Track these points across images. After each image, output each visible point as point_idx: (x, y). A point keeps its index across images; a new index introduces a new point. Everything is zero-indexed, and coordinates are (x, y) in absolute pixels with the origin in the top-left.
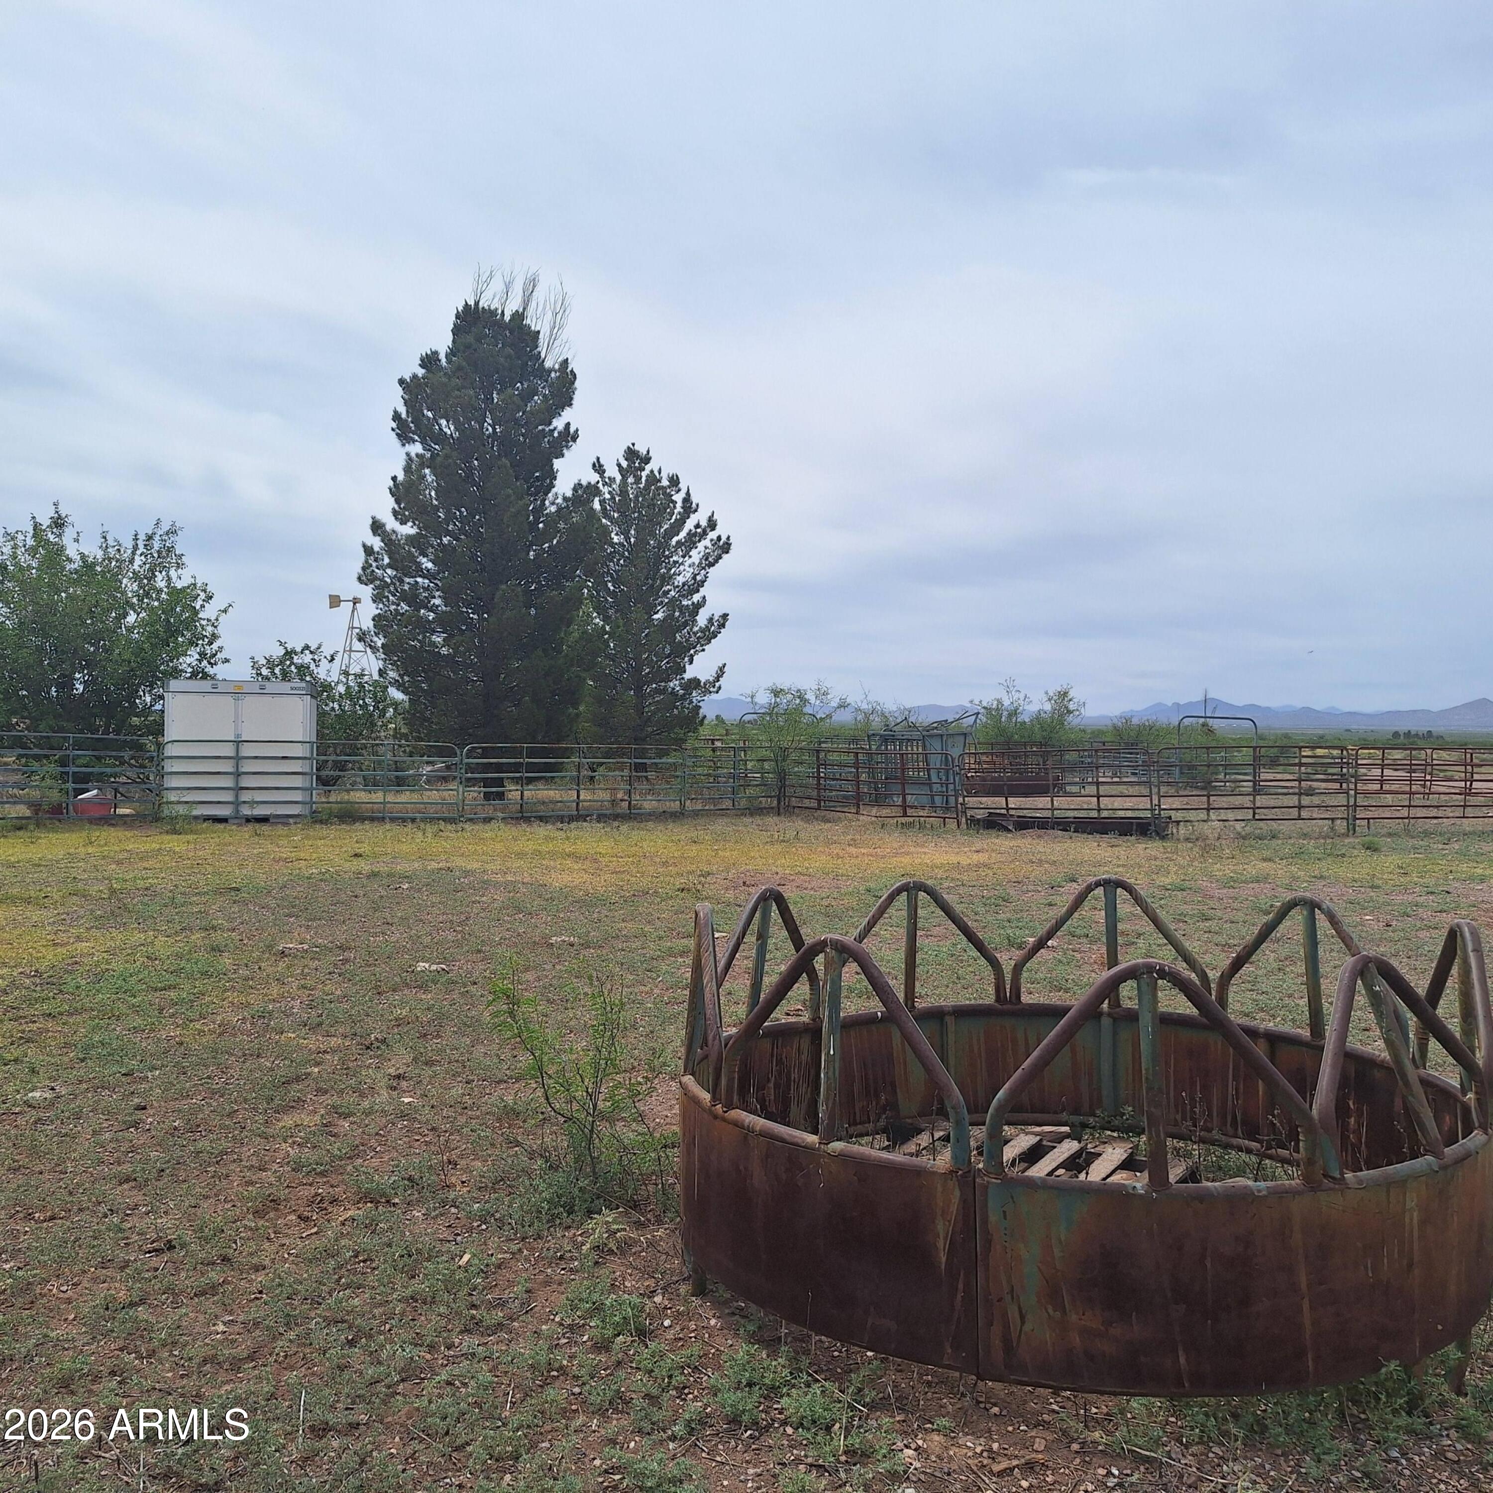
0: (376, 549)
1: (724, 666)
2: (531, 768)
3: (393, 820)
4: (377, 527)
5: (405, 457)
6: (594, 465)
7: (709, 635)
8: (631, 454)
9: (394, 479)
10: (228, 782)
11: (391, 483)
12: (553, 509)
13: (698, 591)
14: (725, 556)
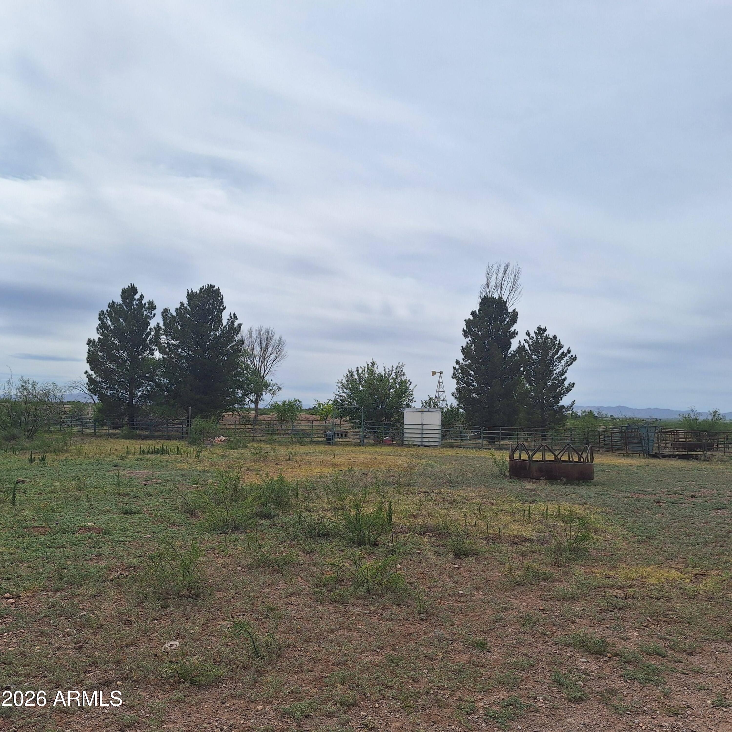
0: (457, 368)
1: (575, 401)
2: (503, 434)
3: (464, 447)
4: (457, 362)
5: (466, 343)
6: (526, 333)
7: (568, 390)
8: (539, 328)
9: (462, 347)
10: (419, 436)
11: (461, 348)
12: (510, 355)
13: (564, 375)
14: (574, 362)
